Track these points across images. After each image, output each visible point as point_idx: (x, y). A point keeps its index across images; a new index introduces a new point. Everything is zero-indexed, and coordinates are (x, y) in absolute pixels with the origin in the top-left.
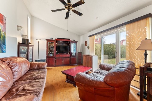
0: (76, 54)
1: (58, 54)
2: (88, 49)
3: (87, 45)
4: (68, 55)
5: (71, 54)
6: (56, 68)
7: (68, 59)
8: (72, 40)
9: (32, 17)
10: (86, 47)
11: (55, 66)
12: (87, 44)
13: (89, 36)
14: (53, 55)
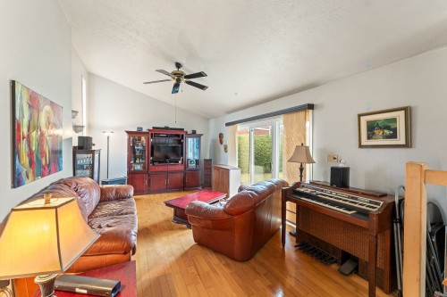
0: (197, 162)
1: (156, 164)
2: (226, 152)
3: (224, 143)
4: (180, 167)
5: (185, 163)
6: (152, 196)
7: (179, 176)
8: (190, 132)
9: (90, 75)
10: (222, 147)
11: (149, 192)
12: (224, 139)
13: (228, 124)
14: (144, 168)
